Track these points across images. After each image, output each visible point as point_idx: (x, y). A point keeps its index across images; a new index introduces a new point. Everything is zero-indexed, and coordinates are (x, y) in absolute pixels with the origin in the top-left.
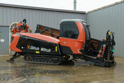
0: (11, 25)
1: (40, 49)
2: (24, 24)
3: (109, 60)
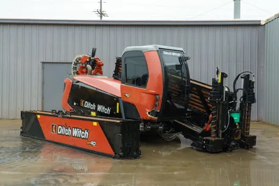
1: (96, 108)
2: (90, 58)
3: (214, 137)
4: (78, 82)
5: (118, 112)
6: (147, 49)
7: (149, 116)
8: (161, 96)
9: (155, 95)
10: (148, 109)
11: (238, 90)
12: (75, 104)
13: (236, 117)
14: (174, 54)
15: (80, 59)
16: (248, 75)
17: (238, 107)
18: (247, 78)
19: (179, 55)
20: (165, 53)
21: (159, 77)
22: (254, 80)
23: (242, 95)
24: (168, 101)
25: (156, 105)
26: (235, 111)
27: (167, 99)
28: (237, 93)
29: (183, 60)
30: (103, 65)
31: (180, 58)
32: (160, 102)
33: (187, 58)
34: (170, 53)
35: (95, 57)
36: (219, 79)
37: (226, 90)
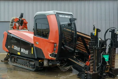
0: (11, 21)
1: (20, 50)
2: (19, 19)
3: (92, 72)
4: (11, 34)
5: (32, 53)
6: (49, 13)
7: (50, 57)
8: (58, 44)
9: (54, 43)
10: (50, 52)
11: (107, 40)
12: (9, 47)
13: (106, 58)
14: (66, 16)
15: (14, 19)
16: (114, 30)
17: (107, 51)
18: (113, 32)
19: (70, 17)
20: (60, 16)
21: (56, 32)
22: (117, 33)
23: (110, 43)
24: (62, 47)
25: (54, 50)
26: (105, 54)
27: (61, 46)
28: (107, 42)
29: (72, 20)
30: (27, 23)
31: (70, 19)
32: (57, 48)
33: (75, 19)
34: (64, 16)
35: (23, 18)
36: (95, 33)
37: (100, 39)
